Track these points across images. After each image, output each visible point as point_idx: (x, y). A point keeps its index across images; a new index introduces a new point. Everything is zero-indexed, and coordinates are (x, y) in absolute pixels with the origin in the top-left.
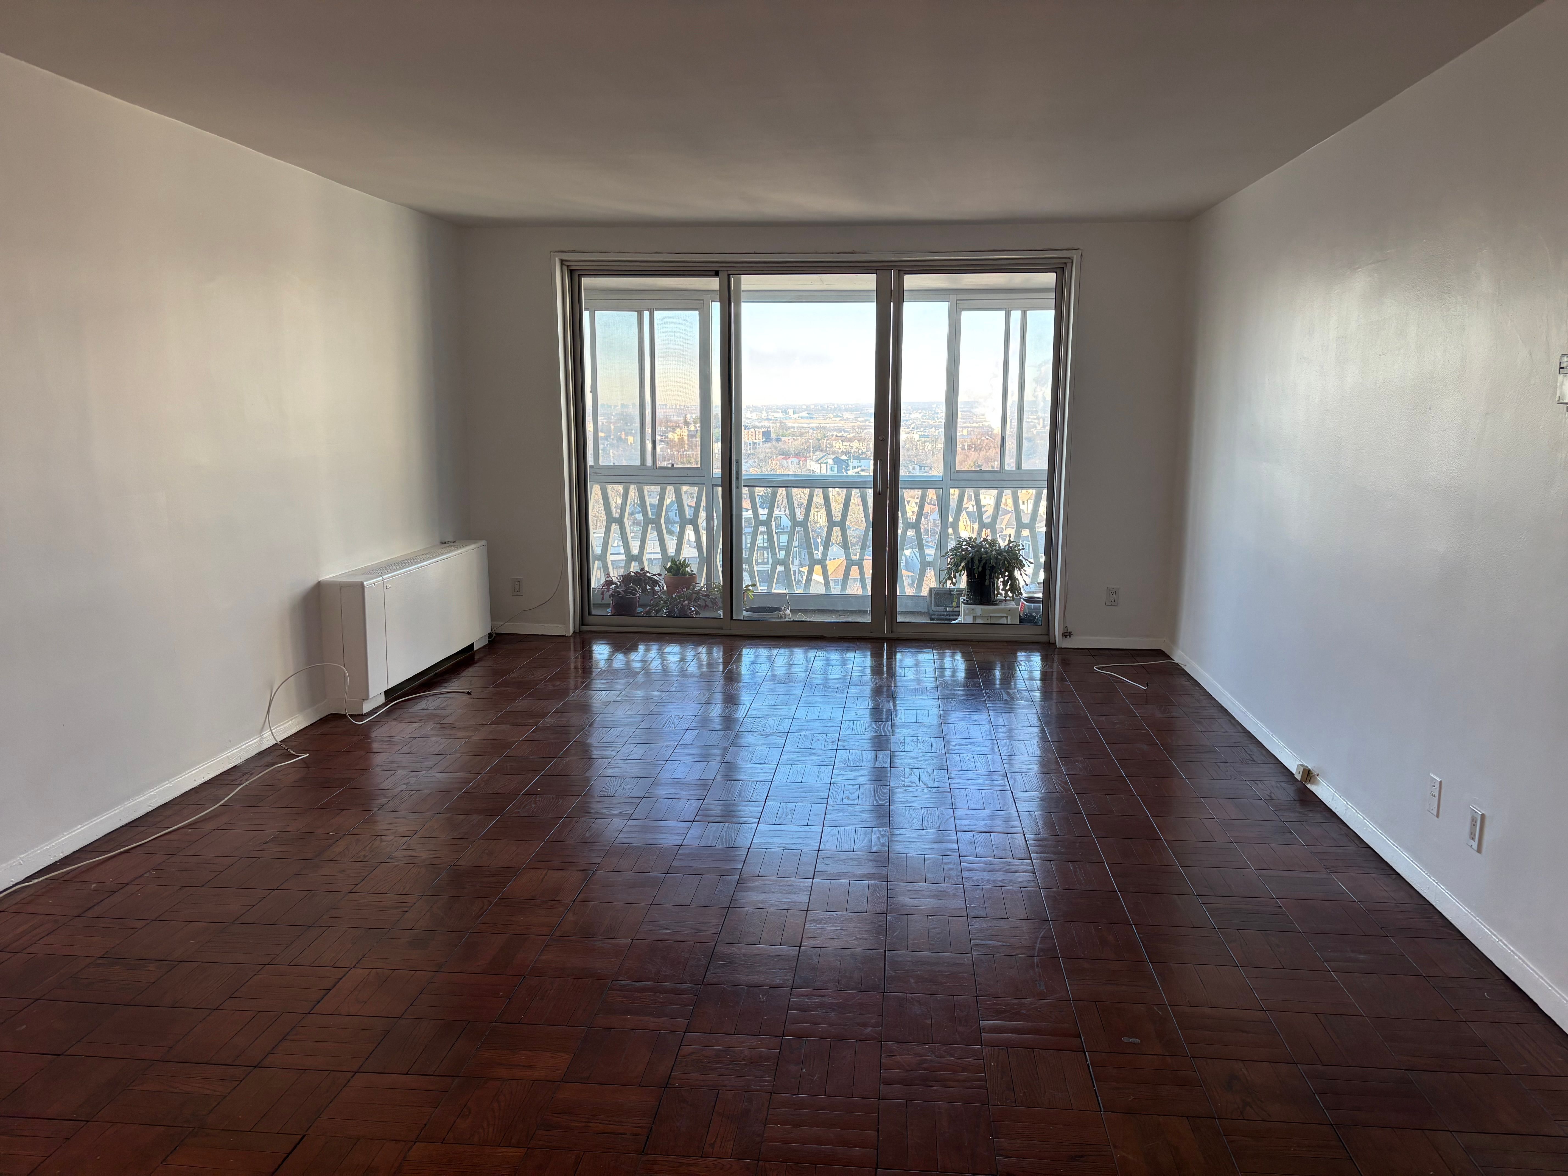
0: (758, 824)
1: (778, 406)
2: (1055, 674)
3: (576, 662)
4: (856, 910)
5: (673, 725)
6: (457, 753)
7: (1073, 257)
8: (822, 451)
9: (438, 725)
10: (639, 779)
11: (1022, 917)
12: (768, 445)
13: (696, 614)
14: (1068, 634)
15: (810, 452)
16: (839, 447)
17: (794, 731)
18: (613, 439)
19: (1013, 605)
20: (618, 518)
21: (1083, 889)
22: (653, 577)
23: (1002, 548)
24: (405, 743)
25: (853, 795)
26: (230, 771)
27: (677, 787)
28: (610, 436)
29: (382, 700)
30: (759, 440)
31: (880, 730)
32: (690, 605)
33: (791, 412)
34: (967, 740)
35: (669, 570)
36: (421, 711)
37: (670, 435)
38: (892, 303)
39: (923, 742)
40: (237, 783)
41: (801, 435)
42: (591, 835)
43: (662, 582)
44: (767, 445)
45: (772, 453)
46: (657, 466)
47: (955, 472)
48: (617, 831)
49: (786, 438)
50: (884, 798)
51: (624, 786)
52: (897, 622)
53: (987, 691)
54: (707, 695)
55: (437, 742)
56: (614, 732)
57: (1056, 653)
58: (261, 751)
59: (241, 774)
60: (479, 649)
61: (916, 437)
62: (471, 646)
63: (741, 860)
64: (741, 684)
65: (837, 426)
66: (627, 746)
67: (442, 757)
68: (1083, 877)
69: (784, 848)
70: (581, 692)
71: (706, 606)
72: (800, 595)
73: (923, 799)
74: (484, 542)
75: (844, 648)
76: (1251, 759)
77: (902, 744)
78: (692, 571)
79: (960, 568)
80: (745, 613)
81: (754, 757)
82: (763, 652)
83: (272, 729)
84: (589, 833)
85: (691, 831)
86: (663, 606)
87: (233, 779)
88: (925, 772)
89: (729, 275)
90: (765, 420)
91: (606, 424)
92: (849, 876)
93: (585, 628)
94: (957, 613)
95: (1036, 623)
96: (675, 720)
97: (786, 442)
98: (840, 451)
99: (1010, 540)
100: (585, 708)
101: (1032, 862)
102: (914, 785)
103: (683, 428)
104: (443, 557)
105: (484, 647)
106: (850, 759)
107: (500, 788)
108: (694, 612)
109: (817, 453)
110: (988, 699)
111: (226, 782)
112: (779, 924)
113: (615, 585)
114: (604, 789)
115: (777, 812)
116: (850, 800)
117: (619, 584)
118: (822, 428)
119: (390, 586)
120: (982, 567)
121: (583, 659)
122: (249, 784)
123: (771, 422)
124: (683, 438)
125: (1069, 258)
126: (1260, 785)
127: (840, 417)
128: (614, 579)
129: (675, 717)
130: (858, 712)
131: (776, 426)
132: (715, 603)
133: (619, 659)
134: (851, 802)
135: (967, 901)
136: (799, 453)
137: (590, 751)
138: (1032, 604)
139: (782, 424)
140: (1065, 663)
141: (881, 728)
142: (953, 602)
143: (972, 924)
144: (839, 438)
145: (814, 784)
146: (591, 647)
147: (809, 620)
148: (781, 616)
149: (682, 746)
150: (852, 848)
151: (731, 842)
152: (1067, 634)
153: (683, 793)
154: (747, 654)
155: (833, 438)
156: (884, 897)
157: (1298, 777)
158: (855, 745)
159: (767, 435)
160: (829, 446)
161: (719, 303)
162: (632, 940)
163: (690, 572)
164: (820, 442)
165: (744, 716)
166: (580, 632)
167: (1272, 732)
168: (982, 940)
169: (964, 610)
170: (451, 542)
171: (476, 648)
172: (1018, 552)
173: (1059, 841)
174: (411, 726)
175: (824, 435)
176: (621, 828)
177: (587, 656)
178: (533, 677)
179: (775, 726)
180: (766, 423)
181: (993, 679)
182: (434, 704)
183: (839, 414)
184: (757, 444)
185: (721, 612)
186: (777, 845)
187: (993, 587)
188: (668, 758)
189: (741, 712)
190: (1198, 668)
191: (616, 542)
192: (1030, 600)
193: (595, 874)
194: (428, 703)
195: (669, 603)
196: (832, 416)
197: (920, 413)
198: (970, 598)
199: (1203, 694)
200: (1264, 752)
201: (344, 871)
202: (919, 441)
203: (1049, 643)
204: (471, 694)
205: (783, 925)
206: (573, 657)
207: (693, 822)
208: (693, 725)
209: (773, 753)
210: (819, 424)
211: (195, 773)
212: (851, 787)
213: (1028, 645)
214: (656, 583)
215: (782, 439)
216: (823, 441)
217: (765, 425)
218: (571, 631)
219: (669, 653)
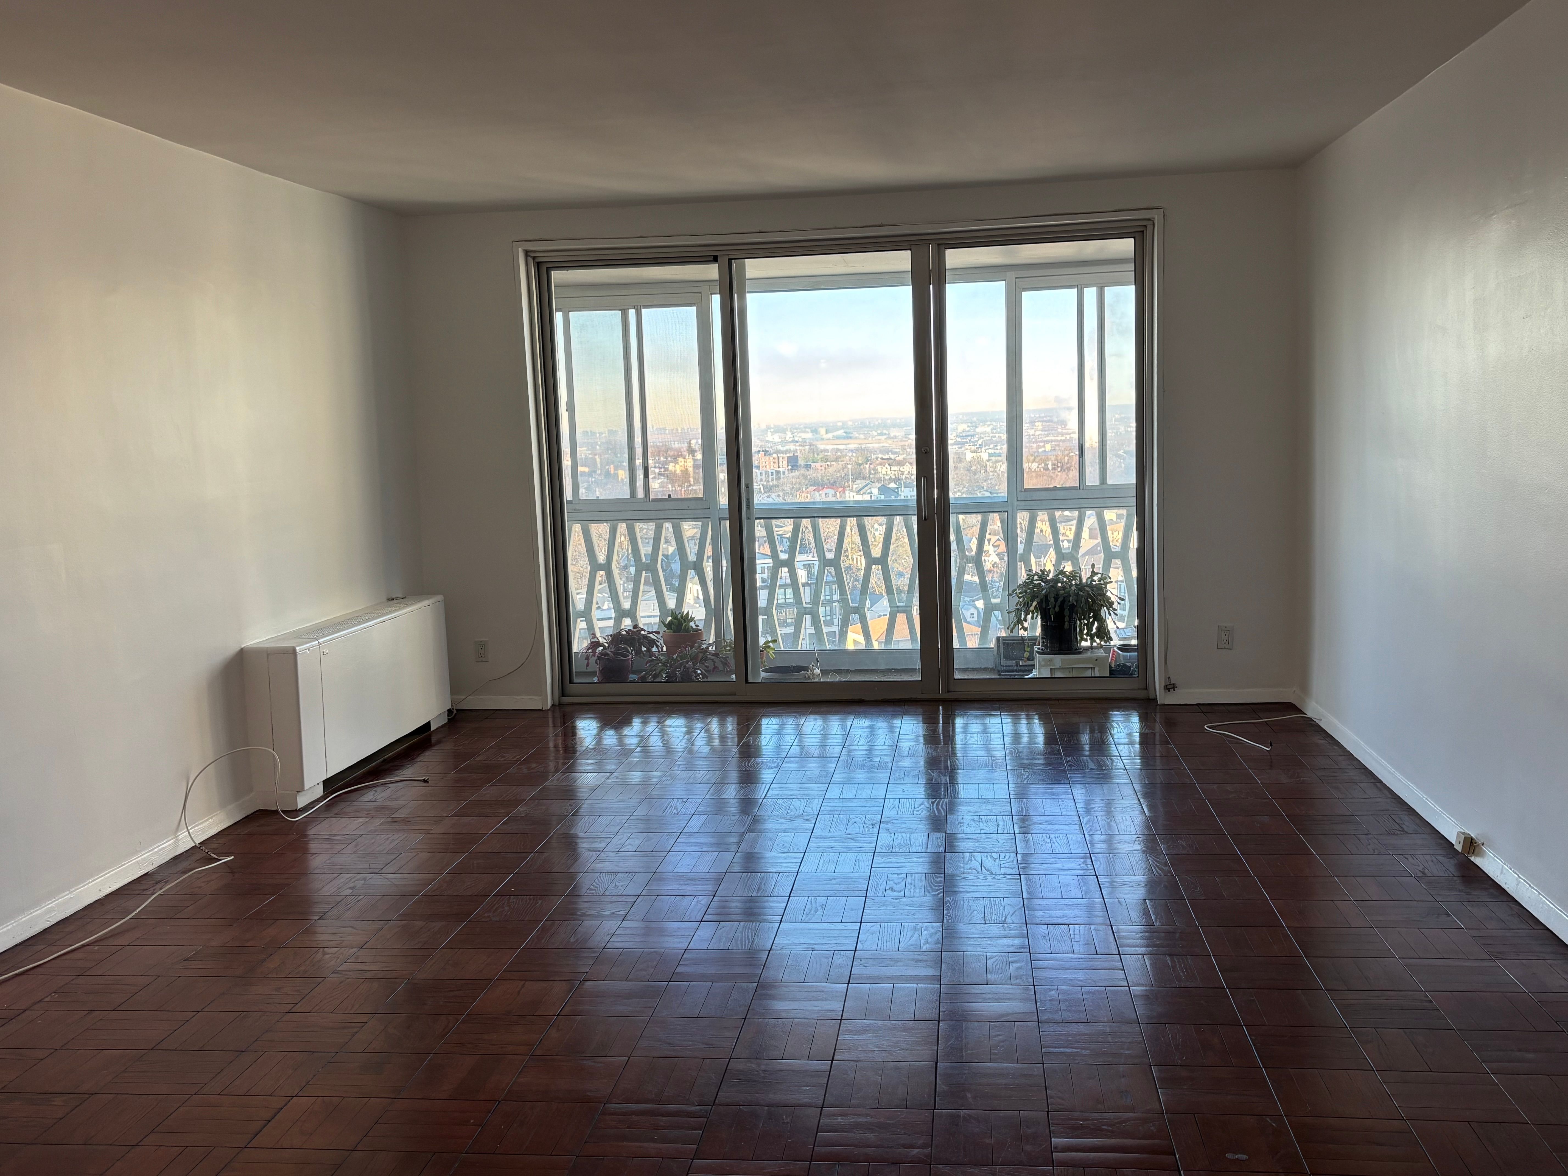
0: (781, 922)
1: (806, 424)
2: (1157, 737)
3: (555, 740)
4: (900, 1017)
5: (675, 810)
6: (412, 851)
7: (1154, 218)
8: (864, 478)
9: (389, 819)
10: (634, 874)
11: (1105, 1020)
12: (796, 473)
13: (703, 678)
14: (1172, 686)
15: (849, 480)
16: (885, 473)
17: (825, 813)
18: (599, 475)
19: (1102, 653)
20: (604, 564)
21: (1182, 986)
22: (649, 635)
23: (1084, 581)
24: (349, 842)
25: (898, 886)
26: (141, 879)
27: (682, 883)
28: (595, 472)
29: (319, 791)
30: (784, 469)
31: (933, 808)
32: (695, 667)
33: (822, 431)
34: (1042, 818)
35: (669, 626)
36: (369, 804)
37: (671, 467)
38: (931, 286)
39: (986, 821)
40: (150, 892)
41: (837, 460)
42: (577, 940)
43: (660, 641)
44: (793, 474)
45: (800, 483)
46: (651, 498)
47: (1023, 490)
48: (609, 934)
49: (818, 465)
50: (937, 888)
51: (617, 883)
52: (954, 679)
53: (1068, 759)
54: (717, 774)
55: (388, 839)
56: (605, 820)
57: (1158, 711)
58: (177, 856)
59: (154, 882)
60: (437, 729)
61: (985, 456)
62: (427, 725)
63: (760, 963)
64: (759, 760)
65: (883, 447)
66: (619, 836)
67: (393, 856)
68: (1183, 972)
69: (813, 949)
70: (562, 776)
71: (715, 668)
72: (832, 652)
73: (985, 888)
74: (440, 597)
75: (888, 713)
76: (1401, 829)
77: (960, 825)
78: (697, 626)
79: (1032, 608)
80: (763, 675)
81: (775, 845)
82: (790, 722)
83: (189, 828)
84: (574, 938)
85: (698, 933)
86: (662, 670)
87: (145, 888)
88: (989, 856)
89: (730, 260)
90: (790, 442)
91: (590, 456)
92: (892, 979)
93: (566, 700)
94: (1030, 668)
95: (1131, 674)
96: (678, 804)
97: (818, 469)
98: (887, 478)
99: (1093, 572)
100: (568, 793)
101: (1120, 957)
102: (975, 872)
103: (687, 457)
104: (391, 616)
105: (443, 726)
106: (895, 843)
107: (466, 889)
108: (701, 676)
109: (858, 482)
110: (1069, 768)
111: (138, 892)
112: (806, 1036)
113: (602, 648)
114: (592, 887)
115: (804, 907)
116: (895, 891)
117: (607, 645)
118: (864, 450)
119: (327, 651)
120: (1059, 606)
121: (564, 736)
122: (165, 893)
123: (797, 444)
124: (687, 469)
125: (1149, 220)
126: (1410, 859)
127: (885, 434)
128: (601, 640)
129: (678, 801)
130: (905, 789)
131: (804, 450)
132: (726, 664)
133: (610, 737)
134: (896, 894)
135: (1038, 1004)
136: (835, 482)
137: (574, 844)
138: (1128, 654)
139: (812, 447)
140: (1169, 724)
141: (935, 807)
142: (1025, 651)
143: (1043, 1030)
144: (886, 461)
145: (850, 875)
146: (573, 722)
147: (843, 680)
148: (809, 677)
149: (687, 834)
150: (897, 947)
151: (747, 943)
152: (1170, 687)
153: (688, 889)
154: (769, 726)
155: (878, 462)
156: (935, 1002)
157: (1459, 848)
158: (901, 828)
159: (793, 462)
160: (873, 472)
161: (719, 295)
162: (627, 1058)
163: (694, 627)
164: (862, 467)
165: (763, 797)
166: (559, 704)
167: (1426, 795)
168: (1056, 1048)
169: (1039, 661)
170: (400, 598)
171: (433, 728)
172: (1104, 586)
173: (1154, 932)
174: (356, 822)
175: (867, 458)
176: (612, 932)
177: (570, 733)
178: (503, 759)
179: (802, 808)
180: (792, 447)
181: (1076, 744)
182: (383, 794)
183: (885, 431)
184: (781, 473)
185: (734, 676)
186: (805, 946)
187: (1074, 631)
188: (669, 848)
189: (761, 792)
190: (1336, 721)
191: (601, 595)
192: (1125, 648)
193: (583, 985)
194: (376, 794)
195: (668, 665)
196: (875, 434)
197: (989, 425)
198: (1046, 646)
199: (1342, 754)
200: (1418, 821)
201: (280, 988)
202: (988, 461)
203: (1149, 699)
204: (428, 782)
205: (811, 1037)
206: (552, 736)
207: (701, 921)
208: (700, 809)
209: (799, 839)
210: (860, 444)
211: (100, 882)
212: (895, 876)
213: (1124, 703)
214: (653, 642)
215: (813, 465)
216: (865, 465)
217: (790, 449)
218: (549, 703)
219: (670, 726)
